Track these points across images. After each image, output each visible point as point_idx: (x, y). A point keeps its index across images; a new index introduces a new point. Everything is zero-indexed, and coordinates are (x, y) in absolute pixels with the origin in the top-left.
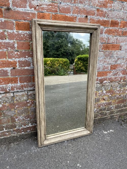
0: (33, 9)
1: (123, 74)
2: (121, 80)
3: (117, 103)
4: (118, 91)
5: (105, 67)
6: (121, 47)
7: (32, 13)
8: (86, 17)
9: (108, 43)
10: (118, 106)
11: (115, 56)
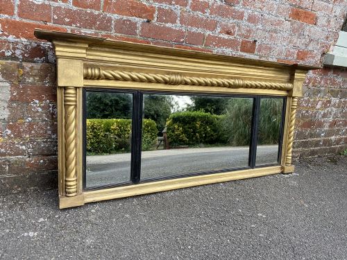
2: (309, 83)
3: (302, 127)
4: (306, 101)
5: (289, 51)
6: (317, 19)
9: (299, 7)
10: (302, 133)
11: (306, 33)
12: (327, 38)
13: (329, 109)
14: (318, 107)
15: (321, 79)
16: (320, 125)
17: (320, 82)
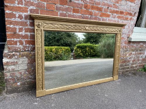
0: (82, 2)
1: (125, 44)
2: (123, 48)
3: (122, 63)
4: (123, 54)
7: (82, 4)
8: (108, 8)
12: (129, 32)
13: (132, 56)
14: (127, 55)
15: (128, 46)
16: (129, 61)
17: (127, 47)
